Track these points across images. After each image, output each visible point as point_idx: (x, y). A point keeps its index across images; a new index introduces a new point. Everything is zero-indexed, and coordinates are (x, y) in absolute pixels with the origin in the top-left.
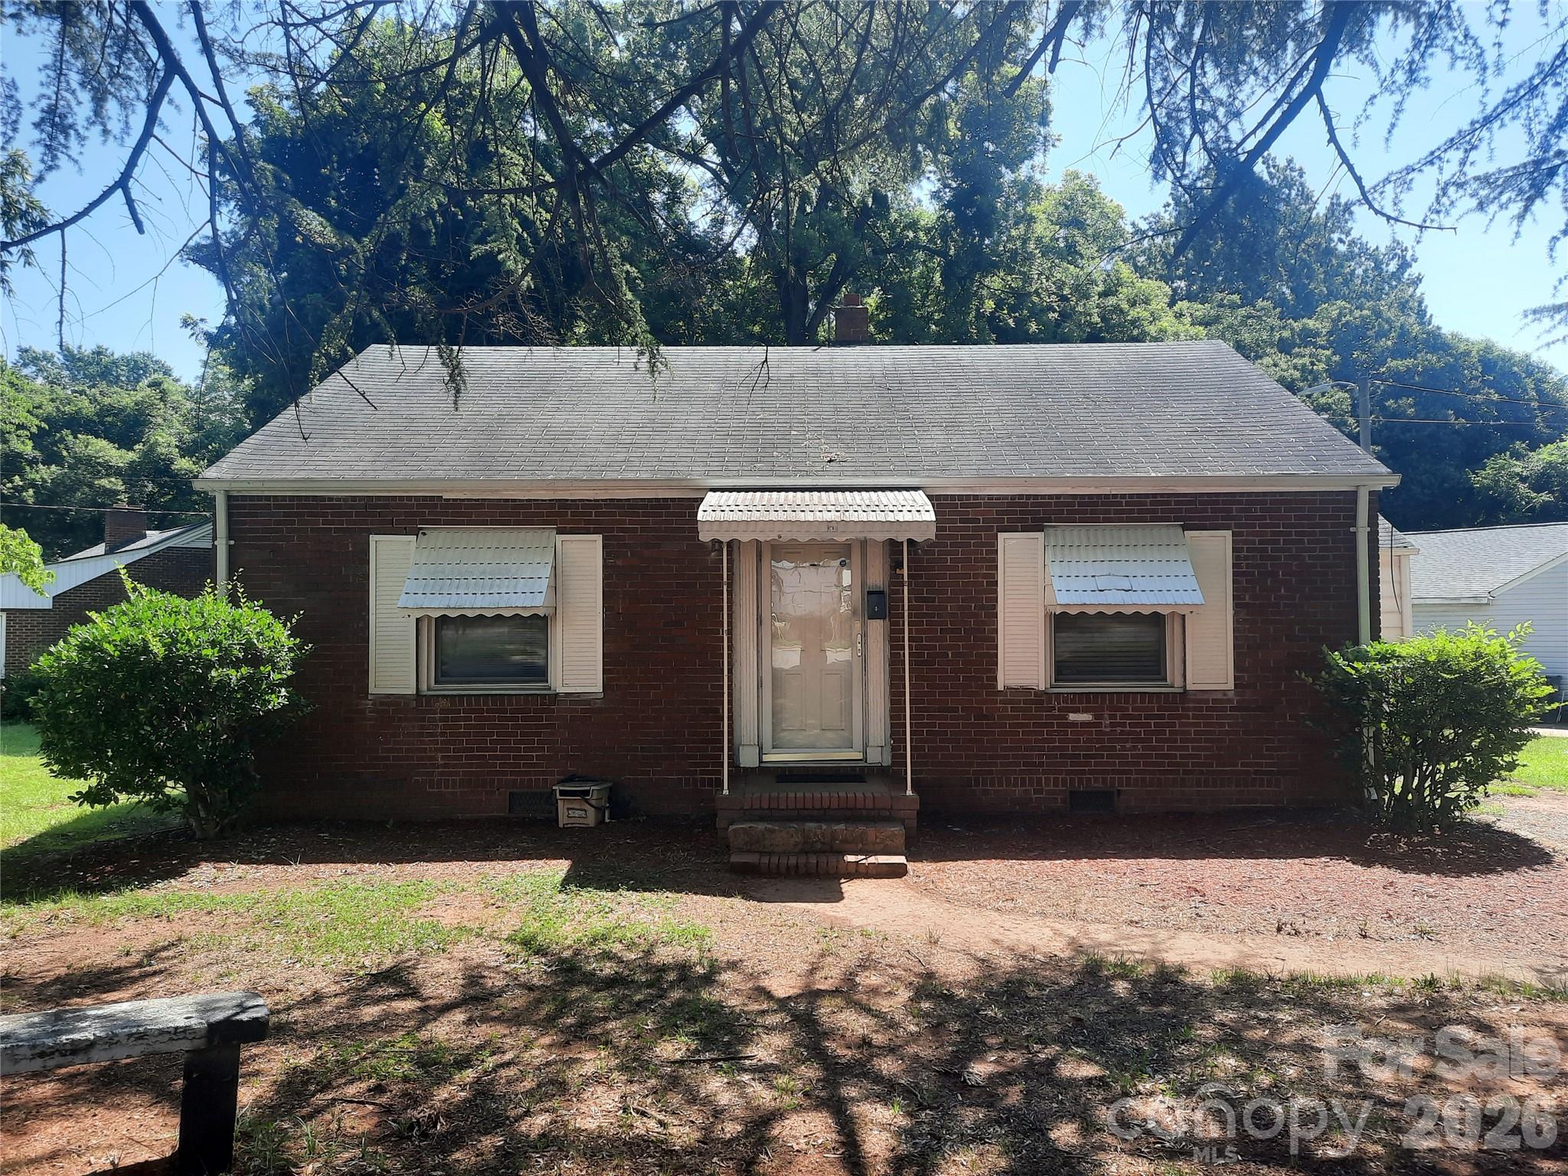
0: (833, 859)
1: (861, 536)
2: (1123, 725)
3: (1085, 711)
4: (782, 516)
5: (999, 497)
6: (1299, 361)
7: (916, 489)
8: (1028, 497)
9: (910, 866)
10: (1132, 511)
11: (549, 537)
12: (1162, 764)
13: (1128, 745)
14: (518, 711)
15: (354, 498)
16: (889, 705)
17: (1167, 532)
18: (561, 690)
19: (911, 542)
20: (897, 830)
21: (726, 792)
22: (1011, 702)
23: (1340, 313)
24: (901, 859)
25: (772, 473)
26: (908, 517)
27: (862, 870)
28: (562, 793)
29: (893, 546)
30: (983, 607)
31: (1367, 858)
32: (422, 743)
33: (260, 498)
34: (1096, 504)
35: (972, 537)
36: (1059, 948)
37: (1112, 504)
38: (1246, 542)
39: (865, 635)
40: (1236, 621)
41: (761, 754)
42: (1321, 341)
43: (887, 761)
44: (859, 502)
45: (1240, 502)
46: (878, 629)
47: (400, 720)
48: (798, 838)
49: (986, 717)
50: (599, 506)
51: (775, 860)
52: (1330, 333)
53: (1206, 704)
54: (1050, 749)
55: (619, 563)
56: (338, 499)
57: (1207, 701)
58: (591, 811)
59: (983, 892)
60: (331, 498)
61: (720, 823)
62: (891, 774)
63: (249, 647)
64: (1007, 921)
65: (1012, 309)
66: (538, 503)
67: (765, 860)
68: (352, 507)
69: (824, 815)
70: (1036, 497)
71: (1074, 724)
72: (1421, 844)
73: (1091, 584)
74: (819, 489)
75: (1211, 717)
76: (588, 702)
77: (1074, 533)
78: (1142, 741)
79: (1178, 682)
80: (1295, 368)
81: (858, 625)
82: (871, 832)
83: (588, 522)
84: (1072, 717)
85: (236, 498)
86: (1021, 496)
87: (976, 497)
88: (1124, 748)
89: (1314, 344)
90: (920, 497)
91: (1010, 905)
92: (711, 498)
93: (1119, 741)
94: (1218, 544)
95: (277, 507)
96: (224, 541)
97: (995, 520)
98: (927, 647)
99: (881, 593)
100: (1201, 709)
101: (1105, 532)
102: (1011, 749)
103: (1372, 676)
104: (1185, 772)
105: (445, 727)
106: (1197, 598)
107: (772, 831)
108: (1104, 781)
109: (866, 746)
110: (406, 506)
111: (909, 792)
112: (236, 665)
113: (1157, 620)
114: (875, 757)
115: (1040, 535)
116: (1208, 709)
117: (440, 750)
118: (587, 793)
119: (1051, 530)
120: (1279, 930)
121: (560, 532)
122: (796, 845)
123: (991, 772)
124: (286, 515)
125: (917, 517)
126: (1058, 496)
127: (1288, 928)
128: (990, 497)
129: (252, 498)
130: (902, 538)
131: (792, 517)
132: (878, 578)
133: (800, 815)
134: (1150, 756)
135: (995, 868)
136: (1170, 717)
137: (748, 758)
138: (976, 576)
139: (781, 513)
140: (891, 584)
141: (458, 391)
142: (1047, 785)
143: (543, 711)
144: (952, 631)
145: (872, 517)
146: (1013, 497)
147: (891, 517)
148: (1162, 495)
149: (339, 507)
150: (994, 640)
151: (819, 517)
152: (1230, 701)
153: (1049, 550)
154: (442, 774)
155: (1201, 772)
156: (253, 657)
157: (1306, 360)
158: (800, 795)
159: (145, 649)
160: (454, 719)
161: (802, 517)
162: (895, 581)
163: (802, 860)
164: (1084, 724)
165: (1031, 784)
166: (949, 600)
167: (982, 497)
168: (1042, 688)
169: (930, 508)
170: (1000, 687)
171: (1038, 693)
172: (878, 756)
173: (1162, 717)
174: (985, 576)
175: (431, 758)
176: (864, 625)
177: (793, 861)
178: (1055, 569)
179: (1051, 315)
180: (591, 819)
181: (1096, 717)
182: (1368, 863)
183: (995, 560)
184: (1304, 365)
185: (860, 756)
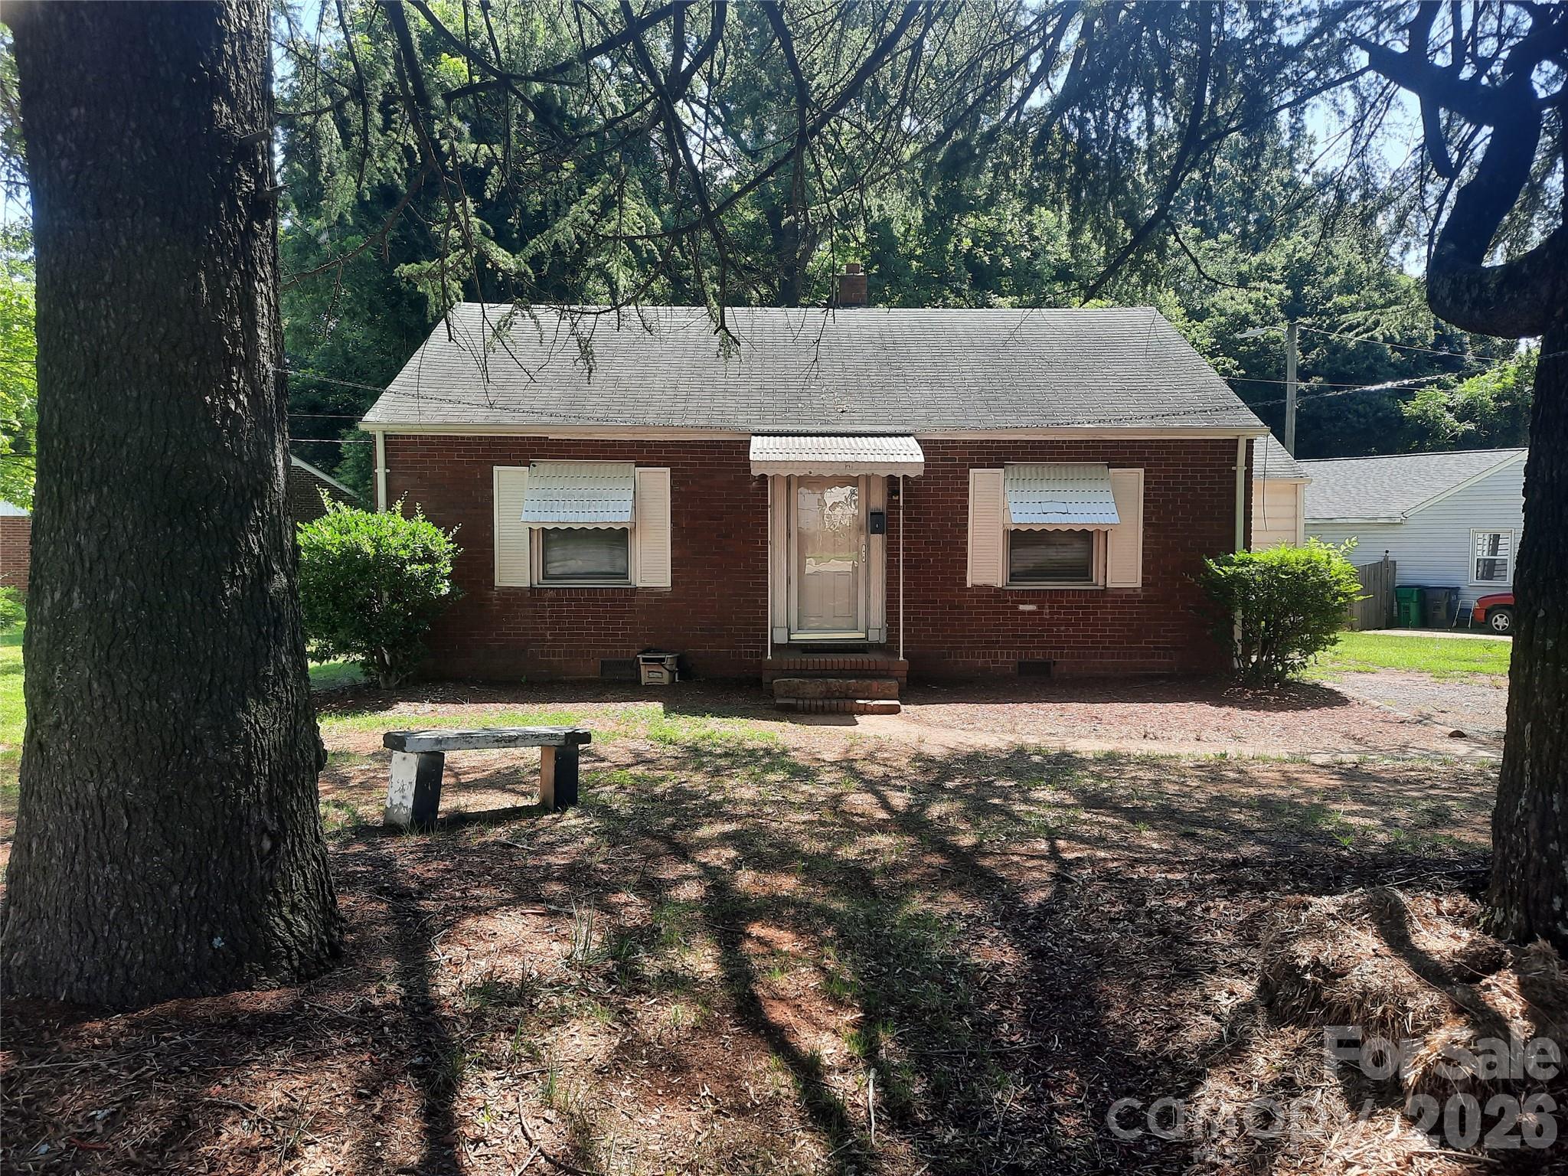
0: (848, 702)
1: (869, 473)
2: (1060, 613)
3: (1031, 603)
4: (812, 458)
5: (971, 442)
6: (1254, 295)
7: (908, 435)
8: (993, 441)
9: (903, 707)
10: (1070, 453)
11: (629, 467)
12: (1087, 642)
13: (1063, 628)
14: (606, 600)
15: (481, 438)
16: (885, 599)
17: (1098, 469)
18: (639, 585)
19: (905, 477)
20: (894, 683)
21: (769, 657)
22: (976, 596)
23: (1295, 249)
24: (897, 702)
25: (800, 422)
26: (904, 459)
27: (869, 709)
28: (644, 660)
29: (892, 481)
30: (957, 525)
31: (1220, 703)
32: (536, 623)
33: (409, 437)
34: (1044, 447)
35: (950, 472)
36: (1003, 746)
37: (1056, 447)
38: (1154, 477)
39: (868, 546)
40: (1145, 537)
41: (789, 634)
42: (1276, 276)
43: (883, 640)
44: (868, 447)
45: (1151, 447)
46: (878, 540)
47: (518, 606)
48: (823, 688)
49: (957, 607)
50: (668, 446)
51: (807, 702)
52: (1285, 268)
53: (1122, 598)
54: (1004, 631)
55: (683, 489)
56: (469, 438)
57: (1121, 596)
58: (666, 674)
59: (953, 721)
60: (463, 438)
61: (766, 679)
62: (888, 648)
63: (425, 549)
64: (970, 734)
65: (988, 247)
66: (622, 444)
67: (800, 702)
68: (479, 444)
69: (842, 673)
70: (999, 441)
71: (1023, 613)
72: (1261, 694)
73: (1038, 508)
74: (836, 435)
75: (1124, 607)
76: (660, 594)
77: (1026, 470)
78: (1072, 625)
79: (1101, 582)
80: (1250, 302)
81: (863, 538)
82: (875, 684)
83: (659, 458)
84: (1022, 607)
85: (391, 436)
86: (987, 441)
87: (954, 441)
88: (1059, 631)
89: (1270, 280)
90: (911, 441)
91: (971, 726)
92: (756, 442)
93: (1055, 625)
94: (1134, 479)
95: (421, 444)
96: (382, 470)
97: (968, 459)
98: (914, 555)
99: (882, 514)
100: (1117, 602)
101: (1049, 469)
102: (975, 631)
103: (1236, 577)
104: (1103, 648)
105: (552, 612)
106: (1115, 519)
107: (805, 683)
108: (1044, 654)
109: (867, 628)
110: (520, 444)
111: (901, 658)
112: (420, 562)
113: (1085, 537)
114: (874, 637)
115: (1001, 471)
116: (1123, 602)
117: (547, 629)
118: (663, 660)
119: (1010, 467)
120: (1145, 736)
121: (638, 465)
122: (822, 692)
123: (960, 648)
124: (429, 450)
125: (911, 460)
126: (1016, 441)
127: (1151, 736)
128: (965, 442)
129: (402, 437)
130: (900, 475)
131: (819, 458)
132: (878, 501)
133: (823, 673)
134: (1078, 637)
135: (961, 708)
136: (1093, 607)
137: (780, 637)
138: (952, 501)
139: (811, 455)
140: (889, 507)
141: (590, 371)
142: (1002, 657)
143: (626, 600)
144: (933, 543)
145: (878, 459)
146: (982, 441)
147: (892, 459)
148: (1093, 441)
149: (469, 444)
150: (965, 549)
151: (840, 458)
152: (1138, 596)
153: (1008, 482)
154: (550, 646)
155: (1115, 648)
156: (430, 557)
157: (1260, 295)
158: (823, 660)
159: (359, 550)
160: (558, 606)
161: (826, 458)
162: (892, 505)
163: (827, 702)
164: (1030, 613)
165: (990, 657)
166: (932, 520)
167: (959, 441)
168: (1000, 585)
169: (921, 452)
170: (969, 585)
171: (998, 590)
172: (877, 636)
173: (1088, 607)
174: (959, 501)
175: (541, 635)
176: (868, 539)
177: (820, 703)
178: (1011, 497)
179: (1023, 254)
180: (665, 678)
181: (1039, 607)
182: (1220, 706)
183: (967, 489)
184: (1258, 300)
185: (863, 636)
